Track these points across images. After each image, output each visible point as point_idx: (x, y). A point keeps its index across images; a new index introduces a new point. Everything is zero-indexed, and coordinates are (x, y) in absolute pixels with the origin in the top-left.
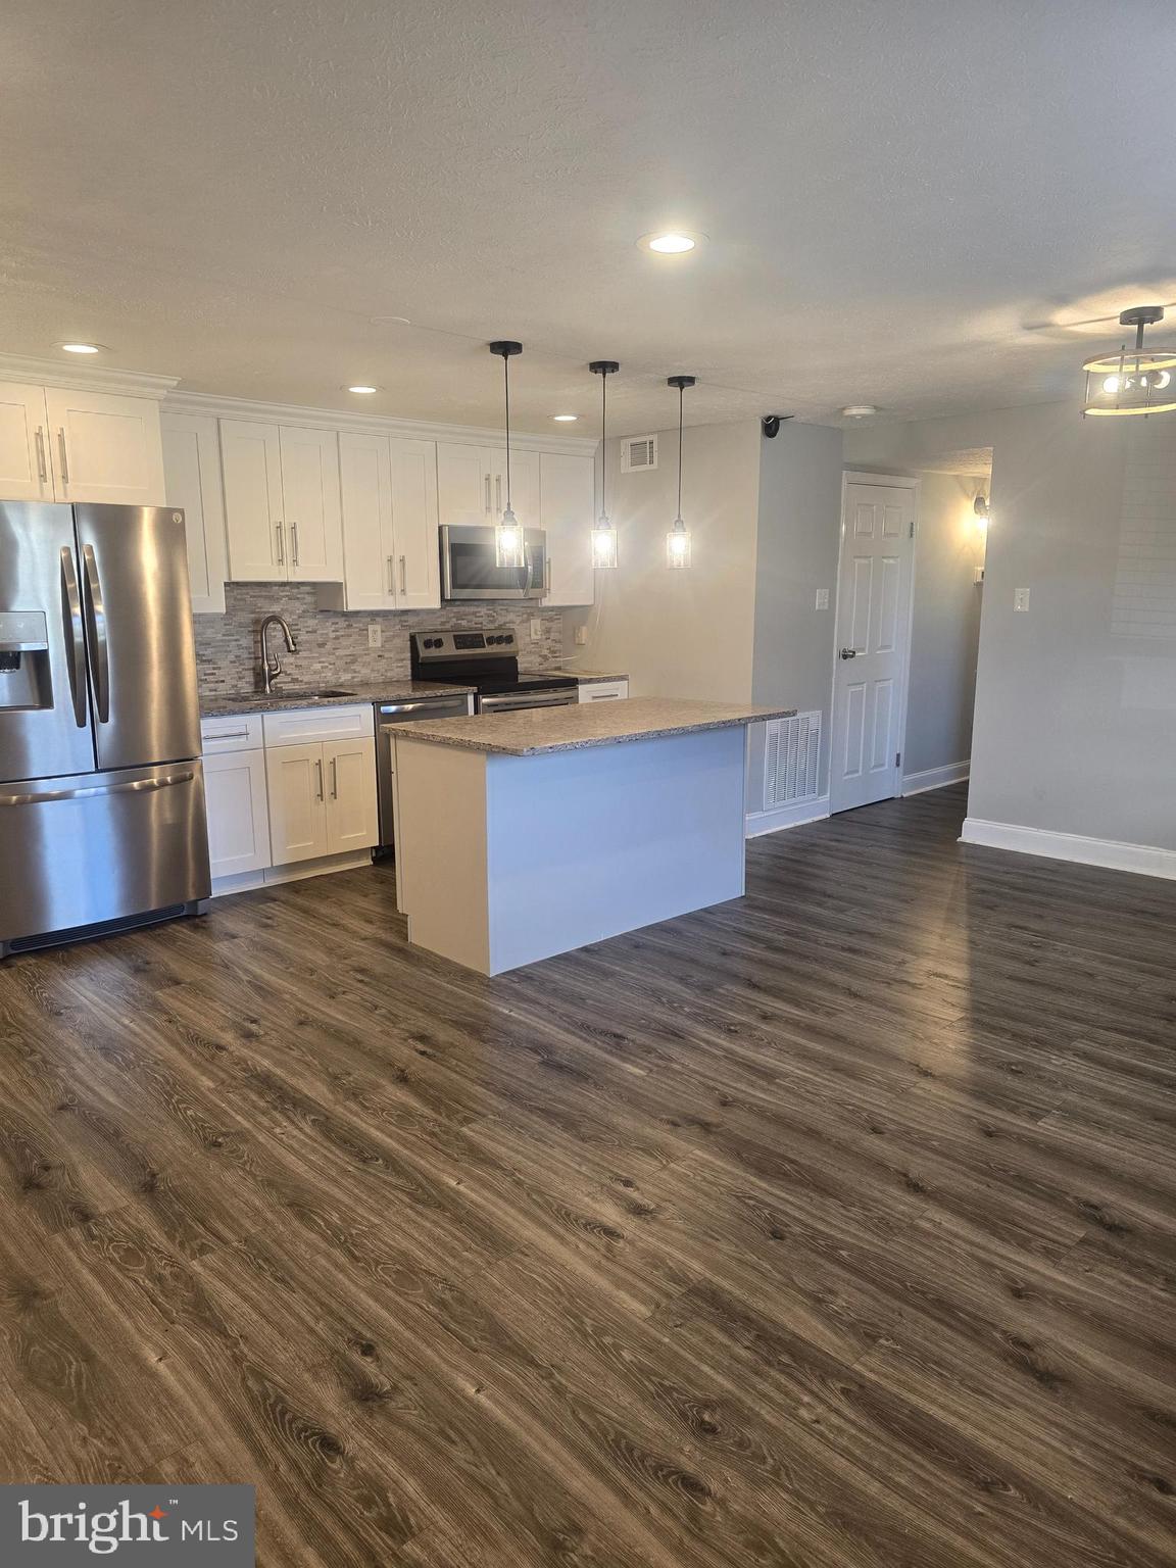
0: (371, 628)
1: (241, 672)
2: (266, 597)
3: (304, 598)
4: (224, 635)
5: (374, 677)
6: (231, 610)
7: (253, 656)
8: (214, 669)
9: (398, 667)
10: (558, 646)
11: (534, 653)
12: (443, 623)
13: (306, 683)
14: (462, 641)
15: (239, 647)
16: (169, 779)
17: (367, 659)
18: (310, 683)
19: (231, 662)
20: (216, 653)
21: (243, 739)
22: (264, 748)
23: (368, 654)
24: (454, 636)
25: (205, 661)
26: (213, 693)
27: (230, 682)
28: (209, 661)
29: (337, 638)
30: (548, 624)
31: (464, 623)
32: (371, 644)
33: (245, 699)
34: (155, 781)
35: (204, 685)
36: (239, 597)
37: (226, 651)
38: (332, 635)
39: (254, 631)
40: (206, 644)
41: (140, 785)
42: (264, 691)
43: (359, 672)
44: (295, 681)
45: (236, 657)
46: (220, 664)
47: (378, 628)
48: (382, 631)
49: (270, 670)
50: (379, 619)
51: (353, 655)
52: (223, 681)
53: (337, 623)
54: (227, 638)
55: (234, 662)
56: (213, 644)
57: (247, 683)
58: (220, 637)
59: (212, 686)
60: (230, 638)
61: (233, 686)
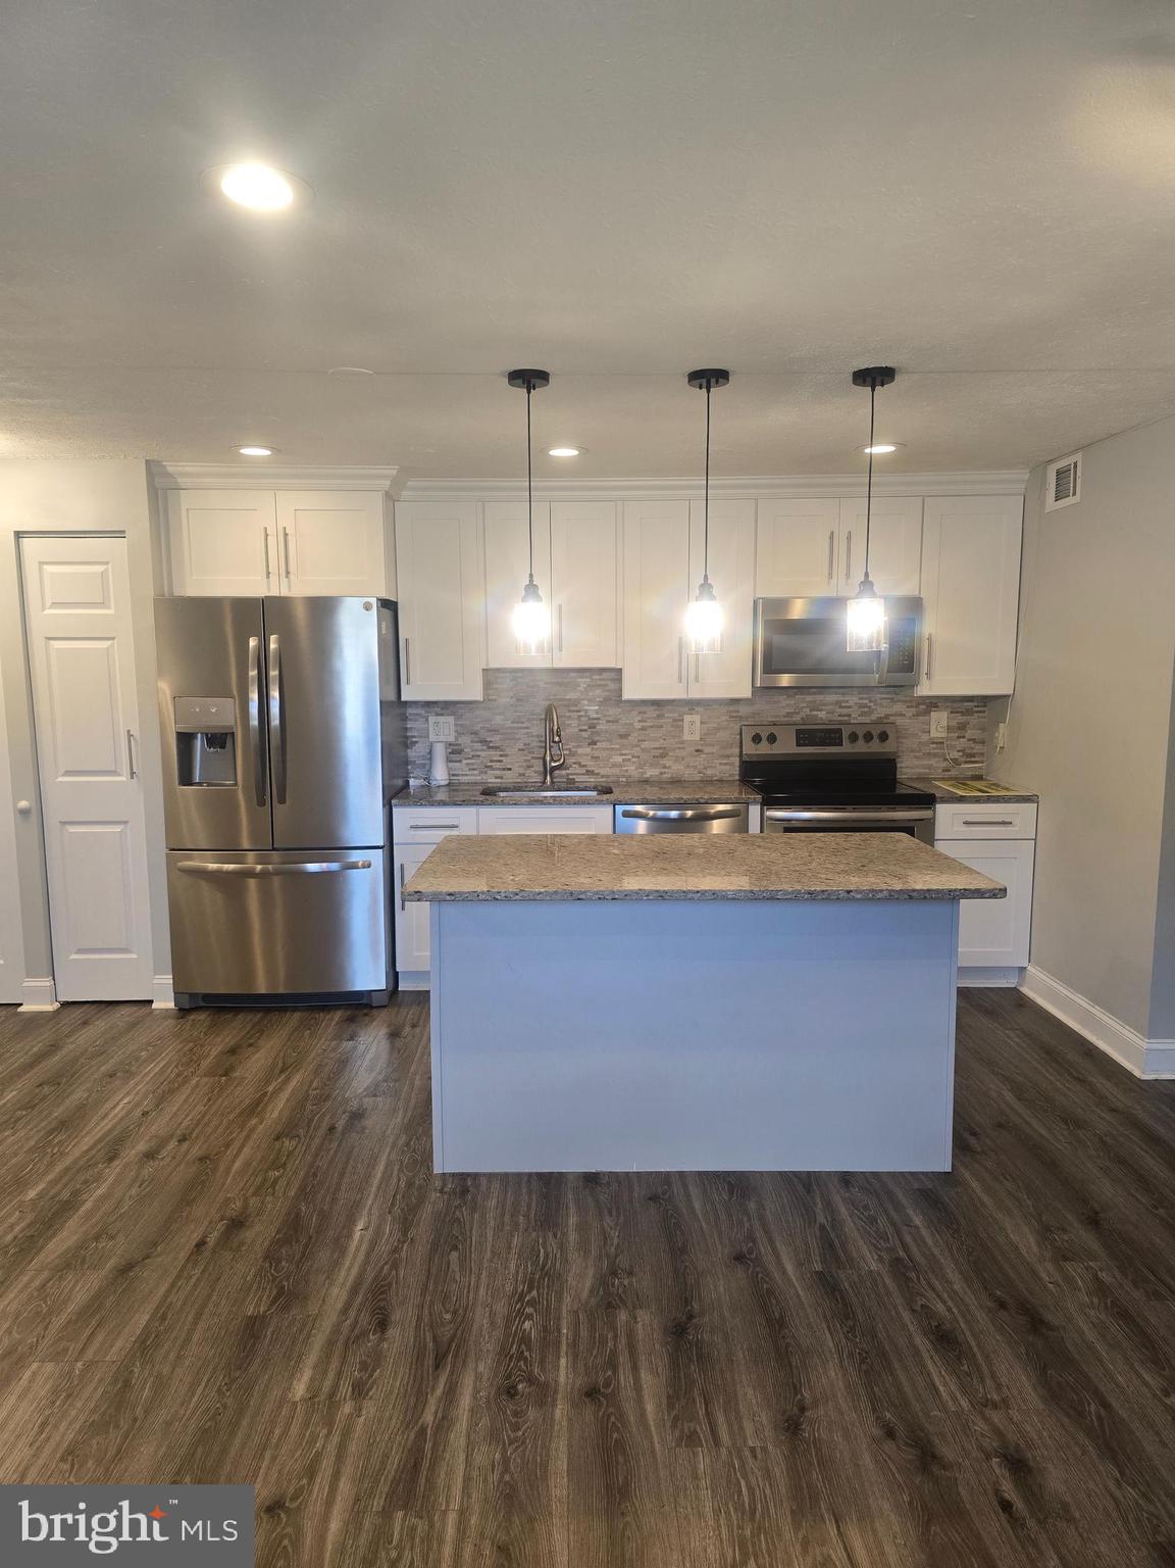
0: (687, 718)
1: (529, 761)
3: (607, 685)
4: (512, 722)
5: (688, 774)
6: (488, 693)
8: (501, 756)
9: (721, 764)
10: (978, 748)
11: (935, 755)
12: (788, 715)
13: (603, 777)
14: (805, 736)
17: (679, 753)
18: (608, 777)
19: (520, 750)
20: (504, 740)
23: (684, 748)
24: (797, 730)
25: (492, 748)
27: (517, 770)
28: (496, 748)
29: (643, 729)
30: (960, 719)
31: (822, 715)
32: (687, 737)
35: (489, 772)
38: (638, 726)
40: (494, 731)
42: (544, 782)
43: (669, 767)
44: (589, 772)
45: (525, 744)
46: (508, 752)
47: (697, 718)
48: (702, 723)
49: (551, 761)
50: (701, 709)
51: (665, 748)
52: (510, 769)
53: (645, 713)
54: (516, 725)
55: (523, 750)
56: (501, 731)
58: (509, 724)
59: (498, 773)
60: (520, 725)
61: (520, 775)
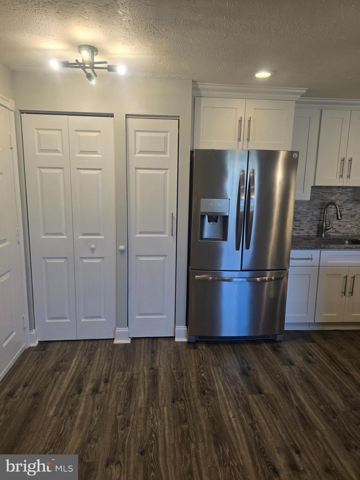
1: (312, 226)
2: (329, 193)
3: (348, 194)
4: (306, 209)
6: (312, 198)
7: (318, 219)
8: (300, 224)
13: (341, 234)
15: (313, 215)
16: (273, 278)
19: (308, 222)
20: (302, 217)
21: (309, 261)
22: (319, 266)
25: (296, 220)
26: (298, 235)
27: (306, 230)
28: (299, 220)
33: (312, 239)
34: (267, 278)
35: (294, 231)
36: (317, 192)
37: (306, 217)
39: (321, 208)
40: (298, 213)
41: (260, 280)
42: (321, 236)
44: (336, 232)
45: (311, 219)
46: (303, 222)
49: (326, 227)
52: (303, 230)
54: (308, 211)
55: (309, 222)
56: (302, 213)
57: (314, 231)
58: (305, 210)
59: (298, 231)
60: (309, 211)
61: (307, 232)
